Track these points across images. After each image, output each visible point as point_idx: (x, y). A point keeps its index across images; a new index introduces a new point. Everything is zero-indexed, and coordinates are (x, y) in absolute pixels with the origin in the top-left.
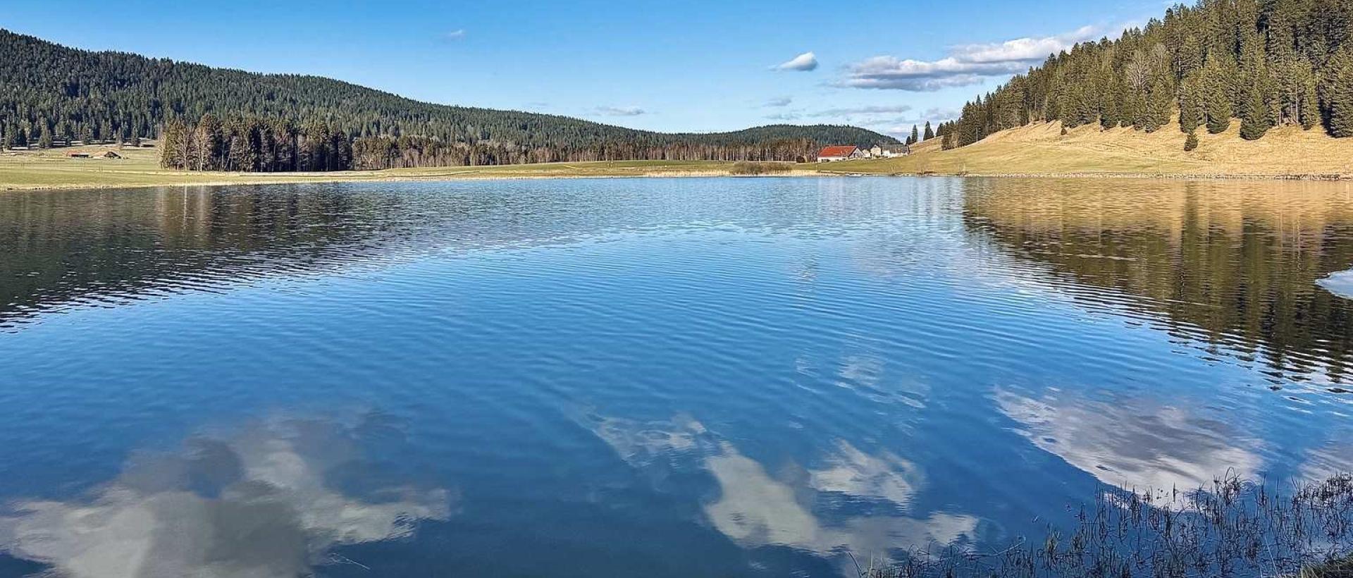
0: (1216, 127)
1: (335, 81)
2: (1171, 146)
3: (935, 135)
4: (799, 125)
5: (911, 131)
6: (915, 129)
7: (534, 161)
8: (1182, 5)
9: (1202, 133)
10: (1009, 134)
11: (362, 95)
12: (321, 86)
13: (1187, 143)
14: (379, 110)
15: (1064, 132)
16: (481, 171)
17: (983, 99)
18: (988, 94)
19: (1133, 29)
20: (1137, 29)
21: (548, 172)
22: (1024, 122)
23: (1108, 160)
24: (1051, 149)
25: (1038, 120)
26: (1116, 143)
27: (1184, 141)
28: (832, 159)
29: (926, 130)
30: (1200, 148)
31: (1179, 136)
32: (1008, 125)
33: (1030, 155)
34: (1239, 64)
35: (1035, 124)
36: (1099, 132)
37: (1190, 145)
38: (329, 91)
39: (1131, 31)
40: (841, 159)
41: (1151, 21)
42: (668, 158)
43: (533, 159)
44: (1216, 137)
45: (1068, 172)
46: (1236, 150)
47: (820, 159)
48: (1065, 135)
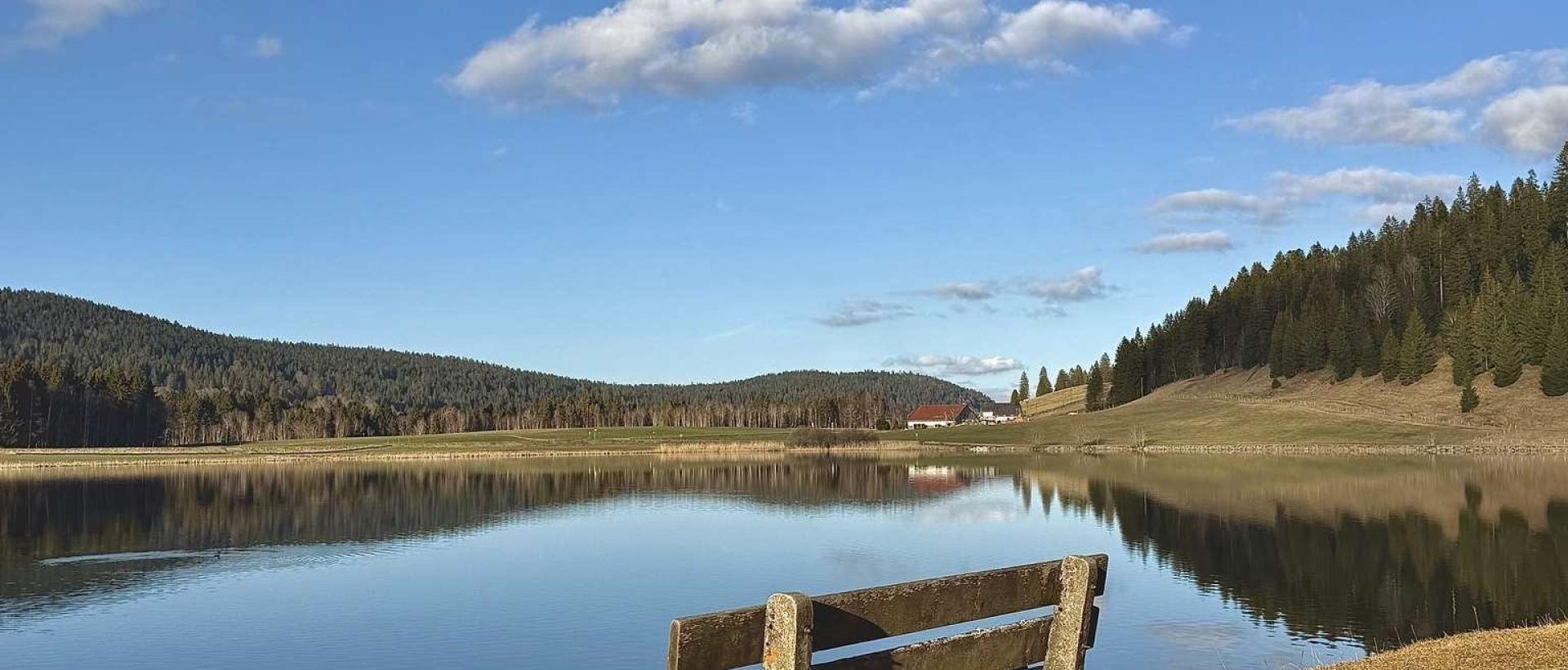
0: (1505, 379)
1: (71, 299)
2: (1439, 405)
3: (1054, 388)
4: (834, 372)
5: (1018, 382)
6: (1025, 380)
7: (441, 428)
8: (1437, 199)
9: (1484, 386)
10: (1190, 386)
11: (117, 323)
12: (48, 307)
13: (1463, 402)
14: (147, 347)
15: (1276, 385)
16: (394, 445)
17: (1145, 334)
18: (1153, 327)
19: (1365, 232)
20: (1369, 232)
21: (498, 445)
22: (1208, 371)
23: (1349, 426)
24: (1261, 409)
25: (1230, 366)
26: (1357, 400)
27: (1458, 398)
28: (931, 424)
29: (1041, 381)
30: (1481, 409)
31: (1452, 390)
32: (1185, 374)
33: (1232, 418)
34: (1530, 287)
35: (1225, 371)
36: (1329, 385)
37: (1470, 402)
38: (62, 314)
39: (1362, 235)
40: (943, 423)
41: (1388, 219)
42: (655, 424)
43: (438, 426)
44: (1505, 391)
45: (1295, 443)
46: (1532, 410)
47: (911, 424)
48: (1279, 389)
